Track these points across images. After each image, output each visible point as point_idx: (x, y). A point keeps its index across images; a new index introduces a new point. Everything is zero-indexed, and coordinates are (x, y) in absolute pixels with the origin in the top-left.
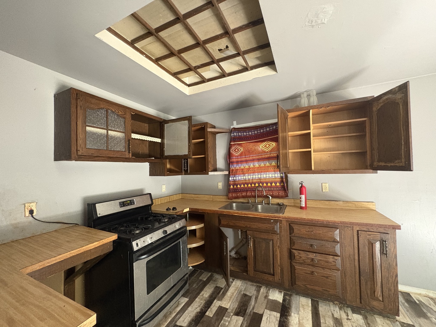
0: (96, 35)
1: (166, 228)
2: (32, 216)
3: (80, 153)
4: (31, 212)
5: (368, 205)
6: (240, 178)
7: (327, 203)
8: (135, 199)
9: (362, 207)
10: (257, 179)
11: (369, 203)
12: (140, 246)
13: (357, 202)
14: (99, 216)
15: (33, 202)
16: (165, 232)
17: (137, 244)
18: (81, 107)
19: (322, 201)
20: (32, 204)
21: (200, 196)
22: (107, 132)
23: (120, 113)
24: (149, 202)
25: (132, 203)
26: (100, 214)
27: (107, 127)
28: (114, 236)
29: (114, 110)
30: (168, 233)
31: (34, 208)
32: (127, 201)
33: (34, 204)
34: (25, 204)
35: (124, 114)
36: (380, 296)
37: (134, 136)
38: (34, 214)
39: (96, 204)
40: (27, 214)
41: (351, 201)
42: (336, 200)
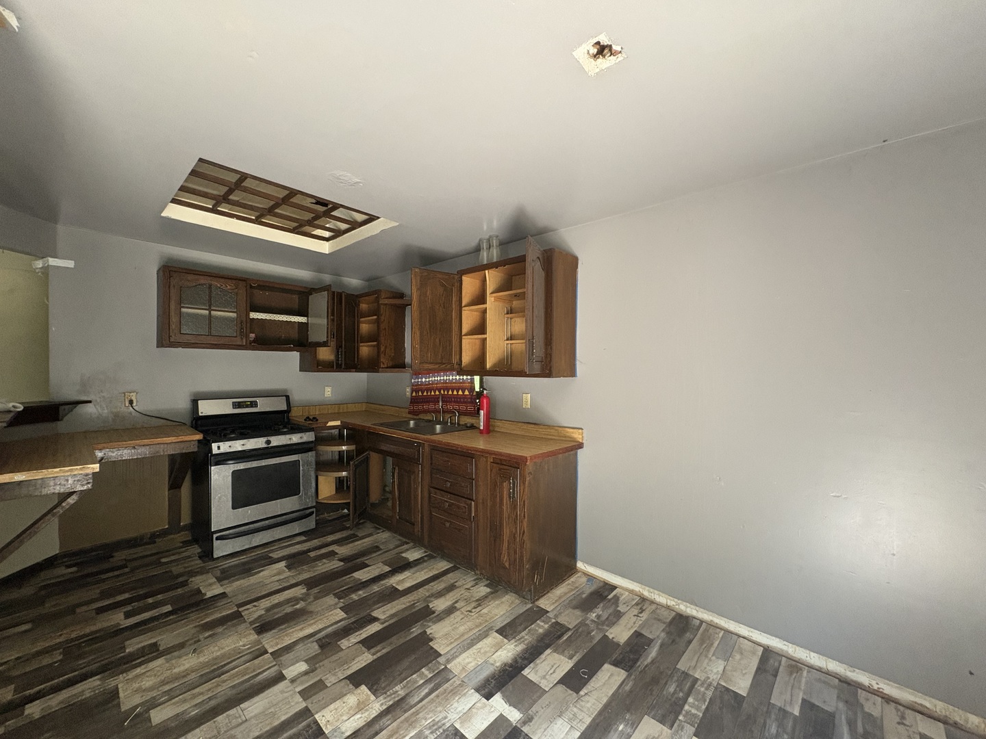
0: (162, 215)
1: (271, 439)
2: (132, 406)
3: (172, 340)
4: (131, 402)
5: (573, 433)
6: (424, 380)
7: (525, 426)
8: (258, 400)
9: (565, 437)
10: (443, 383)
11: (575, 430)
12: (222, 450)
13: (560, 427)
14: (200, 414)
15: (133, 392)
16: (268, 442)
17: (219, 448)
18: (174, 286)
19: (520, 424)
20: (132, 394)
21: (386, 407)
22: (210, 313)
23: (229, 287)
24: (284, 407)
25: (254, 404)
26: (202, 413)
27: (210, 306)
28: (197, 436)
29: (219, 285)
30: (271, 445)
31: (134, 398)
32: (246, 402)
33: (134, 394)
34: (124, 393)
35: (234, 287)
36: (506, 561)
37: (253, 315)
38: (134, 405)
39: (199, 401)
40: (127, 404)
41: (556, 425)
42: (534, 422)
